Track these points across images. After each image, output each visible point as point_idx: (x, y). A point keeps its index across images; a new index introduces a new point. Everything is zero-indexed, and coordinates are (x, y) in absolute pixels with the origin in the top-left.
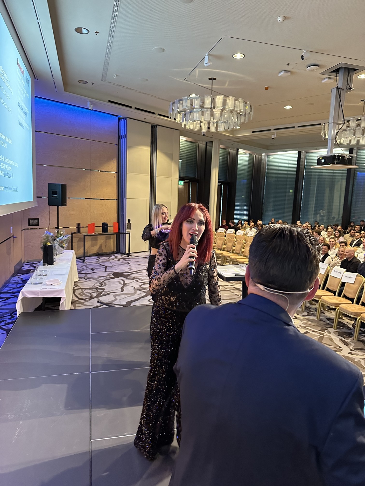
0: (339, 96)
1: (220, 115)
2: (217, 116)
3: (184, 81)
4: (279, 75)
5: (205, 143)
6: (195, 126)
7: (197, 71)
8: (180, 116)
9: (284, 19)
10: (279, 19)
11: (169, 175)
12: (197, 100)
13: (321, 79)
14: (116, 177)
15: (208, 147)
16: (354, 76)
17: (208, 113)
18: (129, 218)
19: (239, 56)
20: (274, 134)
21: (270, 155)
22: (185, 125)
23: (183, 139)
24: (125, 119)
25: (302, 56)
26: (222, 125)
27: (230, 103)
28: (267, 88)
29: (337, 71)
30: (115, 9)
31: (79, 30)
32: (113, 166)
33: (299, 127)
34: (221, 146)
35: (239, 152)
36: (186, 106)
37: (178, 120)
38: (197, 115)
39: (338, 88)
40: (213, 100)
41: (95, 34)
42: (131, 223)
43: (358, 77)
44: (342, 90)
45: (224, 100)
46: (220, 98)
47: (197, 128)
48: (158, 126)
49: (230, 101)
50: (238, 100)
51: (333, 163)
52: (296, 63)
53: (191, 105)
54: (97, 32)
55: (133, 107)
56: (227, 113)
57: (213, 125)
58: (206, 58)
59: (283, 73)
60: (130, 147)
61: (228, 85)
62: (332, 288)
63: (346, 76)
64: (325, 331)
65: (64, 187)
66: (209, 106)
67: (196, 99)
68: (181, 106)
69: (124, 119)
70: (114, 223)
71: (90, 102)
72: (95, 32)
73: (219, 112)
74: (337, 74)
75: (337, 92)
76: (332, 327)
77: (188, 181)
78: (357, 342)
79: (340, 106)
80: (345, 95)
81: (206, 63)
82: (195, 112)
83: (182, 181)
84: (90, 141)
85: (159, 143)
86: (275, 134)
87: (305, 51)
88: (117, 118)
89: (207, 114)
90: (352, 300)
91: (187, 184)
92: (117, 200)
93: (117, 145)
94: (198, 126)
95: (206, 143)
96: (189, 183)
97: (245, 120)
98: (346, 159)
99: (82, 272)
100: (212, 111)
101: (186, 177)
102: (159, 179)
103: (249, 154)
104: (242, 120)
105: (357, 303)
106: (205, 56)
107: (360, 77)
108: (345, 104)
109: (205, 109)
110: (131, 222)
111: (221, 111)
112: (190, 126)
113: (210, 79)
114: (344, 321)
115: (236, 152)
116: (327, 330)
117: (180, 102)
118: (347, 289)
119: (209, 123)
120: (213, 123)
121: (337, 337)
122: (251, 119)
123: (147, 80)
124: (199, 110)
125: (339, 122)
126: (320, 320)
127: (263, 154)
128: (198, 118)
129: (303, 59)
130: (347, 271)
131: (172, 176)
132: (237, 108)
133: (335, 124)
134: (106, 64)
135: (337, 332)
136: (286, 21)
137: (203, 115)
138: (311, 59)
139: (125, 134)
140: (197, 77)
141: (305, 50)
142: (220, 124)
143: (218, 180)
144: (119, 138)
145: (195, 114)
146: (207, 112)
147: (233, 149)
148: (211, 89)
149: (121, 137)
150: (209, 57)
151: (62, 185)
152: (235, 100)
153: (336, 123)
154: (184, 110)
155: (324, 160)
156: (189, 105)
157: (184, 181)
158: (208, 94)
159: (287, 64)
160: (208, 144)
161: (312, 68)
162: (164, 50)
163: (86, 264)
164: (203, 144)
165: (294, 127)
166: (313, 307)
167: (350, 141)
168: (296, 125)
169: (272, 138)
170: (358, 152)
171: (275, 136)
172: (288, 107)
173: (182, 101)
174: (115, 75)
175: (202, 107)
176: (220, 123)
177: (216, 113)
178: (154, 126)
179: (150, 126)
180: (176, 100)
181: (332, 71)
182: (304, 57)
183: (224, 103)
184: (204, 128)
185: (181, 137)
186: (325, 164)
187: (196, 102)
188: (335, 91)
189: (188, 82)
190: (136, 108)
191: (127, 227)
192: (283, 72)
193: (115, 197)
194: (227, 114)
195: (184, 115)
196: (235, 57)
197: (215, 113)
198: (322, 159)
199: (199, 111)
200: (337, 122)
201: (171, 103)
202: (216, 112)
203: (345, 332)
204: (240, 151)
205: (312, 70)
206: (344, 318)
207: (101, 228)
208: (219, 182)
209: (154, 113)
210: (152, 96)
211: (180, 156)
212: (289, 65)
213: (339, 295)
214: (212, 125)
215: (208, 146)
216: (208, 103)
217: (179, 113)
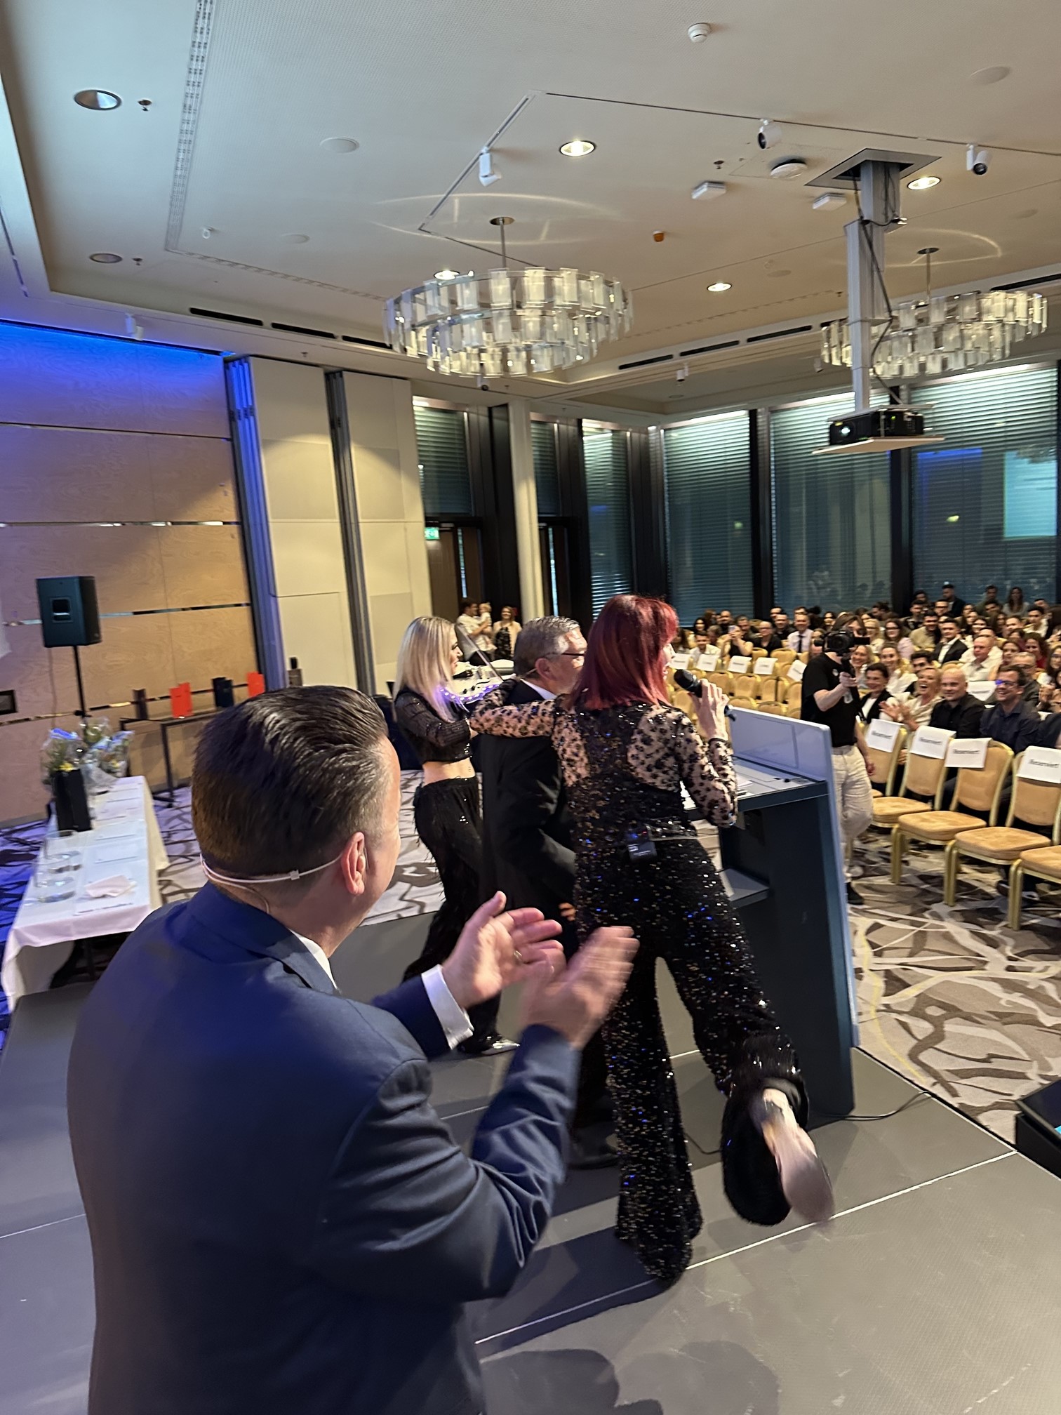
0: (868, 242)
1: (538, 324)
2: (531, 329)
3: (419, 234)
4: (695, 197)
5: (485, 411)
6: (464, 364)
7: (456, 201)
8: (417, 337)
9: (706, 32)
10: (693, 32)
11: (396, 514)
12: (468, 286)
13: (812, 199)
14: (236, 536)
15: (496, 422)
16: (903, 182)
17: (503, 324)
18: (293, 656)
19: (577, 149)
20: (683, 369)
21: (670, 429)
22: (436, 365)
23: (419, 403)
24: (243, 359)
25: (761, 136)
26: (542, 356)
27: (566, 289)
28: (659, 238)
29: (853, 173)
30: (199, 26)
31: (87, 100)
32: (224, 504)
33: (750, 340)
34: (534, 416)
35: (584, 429)
36: (437, 305)
37: (412, 352)
38: (472, 332)
39: (864, 223)
40: (516, 284)
41: (141, 107)
42: (300, 670)
43: (910, 186)
44: (874, 226)
45: (548, 280)
46: (537, 275)
47: (473, 370)
48: (345, 373)
49: (565, 282)
50: (587, 278)
51: (876, 435)
52: (741, 159)
53: (453, 302)
54: (145, 103)
55: (267, 322)
56: (559, 318)
57: (518, 356)
58: (485, 161)
59: (705, 189)
60: (270, 443)
61: (549, 236)
62: (922, 788)
63: (882, 186)
64: (926, 914)
65: (86, 586)
66: (506, 302)
67: (464, 285)
68: (420, 308)
69: (239, 359)
70: (250, 676)
71: (133, 317)
72: (140, 103)
73: (535, 317)
74: (858, 183)
75: (863, 232)
76: (939, 900)
77: (451, 525)
78: (1020, 932)
79: (875, 273)
80: (887, 240)
81: (486, 176)
82: (466, 321)
83: (433, 529)
84: (147, 437)
85: (354, 421)
86: (686, 367)
87: (766, 122)
88: (220, 359)
89: (502, 326)
90: (984, 815)
91: (450, 536)
92: (247, 605)
93: (227, 439)
94: (473, 362)
95: (490, 410)
96: (453, 531)
97: (608, 333)
98: (909, 420)
99: (175, 838)
100: (513, 315)
101: (441, 514)
102: (366, 529)
103: (613, 431)
104: (602, 336)
105: (1001, 822)
106: (478, 154)
107: (916, 185)
108: (887, 266)
109: (494, 312)
110: (299, 665)
111: (539, 313)
112: (452, 365)
113: (494, 222)
114: (966, 876)
115: (576, 428)
116: (928, 909)
117: (417, 296)
118: (965, 785)
119: (505, 351)
120: (518, 350)
121: (961, 927)
122: (627, 328)
123: (307, 239)
124: (475, 316)
125: (877, 318)
126: (902, 882)
127: (651, 428)
128: (475, 339)
129: (763, 146)
130: (957, 736)
131: (403, 518)
132: (587, 300)
133: (867, 324)
134: (178, 197)
135: (958, 913)
136: (712, 37)
137: (488, 326)
138: (784, 142)
139: (250, 404)
140: (456, 220)
141: (765, 119)
142: (538, 353)
143: (539, 513)
144: (232, 417)
145: (466, 327)
146: (502, 321)
147: (565, 420)
148: (501, 252)
149: (236, 417)
150: (491, 156)
151: (81, 578)
152: (580, 278)
153: (869, 321)
154: (431, 322)
155: (850, 428)
156: (445, 303)
157: (440, 527)
158: (496, 267)
159: (716, 163)
160: (495, 414)
161: (785, 170)
162: (354, 145)
163: (178, 812)
164: (482, 415)
165: (736, 343)
166: (872, 846)
167: (901, 368)
168: (742, 337)
169: (679, 378)
170: (913, 396)
171: (687, 375)
172: (720, 287)
173: (422, 294)
174: (205, 230)
175: (485, 303)
176: (537, 349)
177: (529, 321)
178: (333, 373)
179: (319, 376)
180: (403, 293)
181: (842, 175)
182: (767, 139)
183: (550, 290)
184: (493, 369)
185: (418, 400)
186: (851, 439)
187: (467, 292)
188: (854, 229)
189: (429, 236)
190: (275, 326)
192: (705, 186)
193: (243, 598)
194: (559, 323)
195: (430, 333)
196: (568, 151)
197: (523, 319)
198: (841, 427)
199: (476, 319)
200: (871, 318)
201: (390, 302)
202: (528, 317)
203: (979, 910)
204: (588, 425)
205: (782, 177)
206: (965, 868)
207: (211, 695)
208: (540, 520)
209: (331, 336)
210: (322, 285)
211: (420, 456)
212: (722, 165)
213: (945, 806)
214: (514, 357)
215: (498, 418)
216: (500, 292)
217: (414, 330)
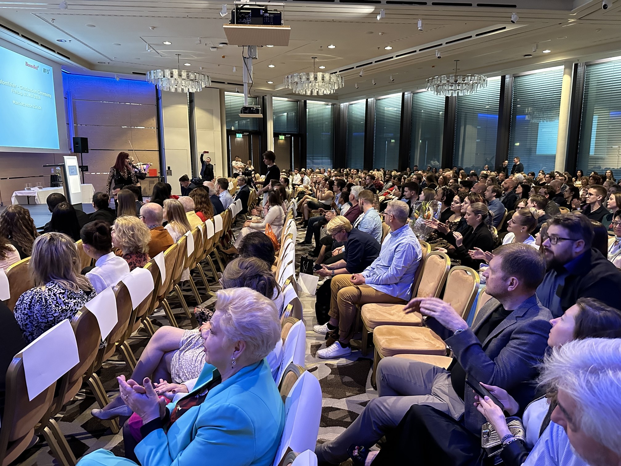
3: (163, 57)
9: (153, 28)
11: (211, 128)
14: (156, 131)
18: (168, 166)
28: (224, 57)
31: (60, 41)
32: (152, 123)
35: (307, 103)
44: (246, 58)
54: (70, 41)
60: (165, 107)
71: (116, 75)
77: (247, 133)
83: (240, 134)
91: (247, 138)
92: (158, 151)
93: (156, 105)
95: (263, 97)
96: (249, 136)
107: (268, 46)
110: (170, 169)
113: (177, 55)
115: (304, 104)
131: (213, 129)
139: (161, 96)
144: (158, 99)
151: (83, 138)
161: (222, 45)
164: (261, 99)
191: (168, 174)
193: (157, 149)
196: (166, 43)
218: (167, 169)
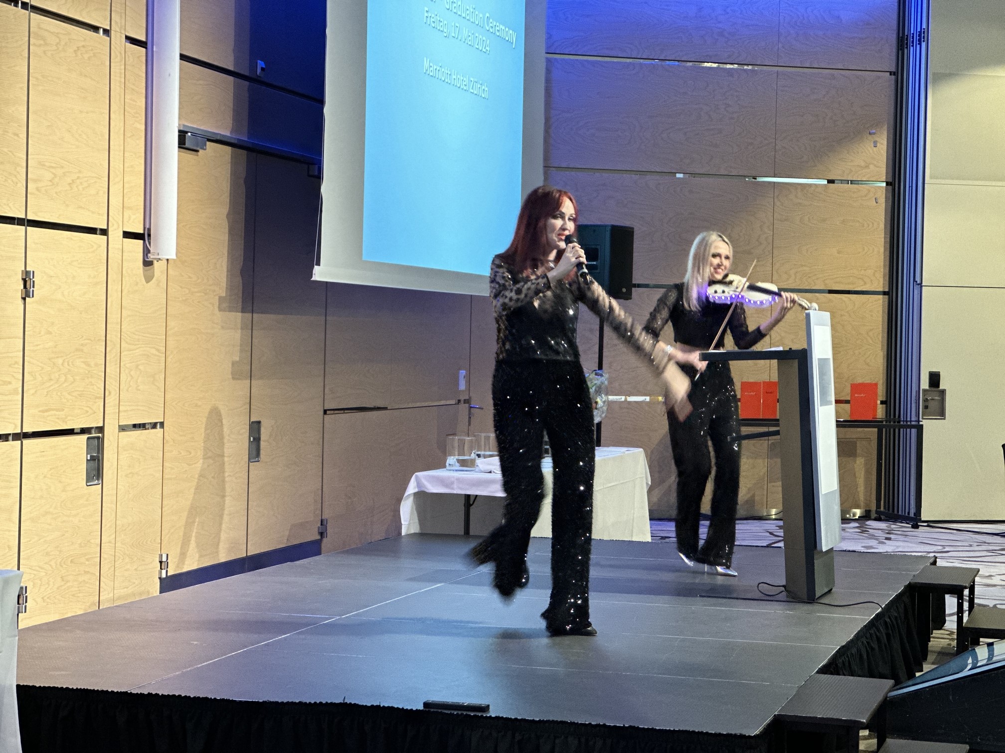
18: (935, 370)
32: (869, 159)
42: (943, 392)
60: (942, 77)
65: (623, 238)
93: (891, 73)
110: (942, 387)
139: (924, 26)
144: (902, 43)
149: (907, 42)
151: (614, 228)
191: (926, 407)
193: (879, 282)
218: (925, 384)
